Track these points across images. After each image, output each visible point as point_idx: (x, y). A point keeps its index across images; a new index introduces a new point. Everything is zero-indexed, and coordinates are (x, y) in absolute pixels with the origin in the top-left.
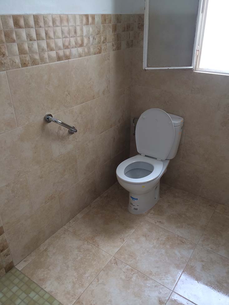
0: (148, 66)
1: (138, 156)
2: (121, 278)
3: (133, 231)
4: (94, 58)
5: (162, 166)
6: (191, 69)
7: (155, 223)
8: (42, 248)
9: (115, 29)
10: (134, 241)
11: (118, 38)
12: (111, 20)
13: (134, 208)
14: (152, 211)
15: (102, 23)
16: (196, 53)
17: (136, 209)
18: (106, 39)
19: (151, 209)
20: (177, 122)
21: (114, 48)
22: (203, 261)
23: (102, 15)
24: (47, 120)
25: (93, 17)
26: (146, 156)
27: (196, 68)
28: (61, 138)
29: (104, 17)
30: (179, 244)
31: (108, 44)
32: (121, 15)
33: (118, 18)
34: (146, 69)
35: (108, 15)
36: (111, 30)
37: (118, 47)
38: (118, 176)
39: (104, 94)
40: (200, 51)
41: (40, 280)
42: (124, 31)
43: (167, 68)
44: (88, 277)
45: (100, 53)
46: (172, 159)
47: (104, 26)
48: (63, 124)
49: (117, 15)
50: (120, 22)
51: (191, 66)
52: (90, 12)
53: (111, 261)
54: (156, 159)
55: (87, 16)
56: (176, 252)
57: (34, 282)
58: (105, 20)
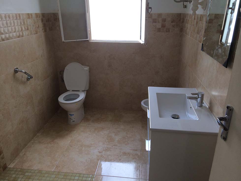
0: (65, 40)
1: (68, 92)
2: (77, 151)
3: (75, 132)
4: (34, 36)
5: (84, 94)
6: (88, 40)
7: (87, 125)
8: (21, 154)
9: (42, 20)
10: (78, 135)
11: (44, 25)
12: (40, 16)
13: (73, 121)
14: (83, 121)
15: (36, 18)
16: (88, 32)
17: (74, 121)
18: (39, 26)
19: (82, 120)
20: (87, 68)
21: (44, 31)
22: (114, 133)
23: (36, 14)
24: (16, 71)
25: (31, 14)
26: (72, 91)
27: (90, 40)
28: (24, 83)
29: (37, 15)
30: (101, 130)
31: (40, 29)
32: (44, 13)
33: (43, 15)
34: (64, 41)
35: (38, 13)
36: (41, 22)
37: (45, 31)
38: (59, 101)
39: (42, 57)
40: (90, 31)
41: (29, 167)
42: (47, 22)
43: (76, 40)
44: (58, 156)
45: (37, 34)
46: (88, 90)
47: (37, 19)
48: (25, 73)
49: (42, 13)
50: (44, 17)
51: (88, 39)
52: (29, 12)
53: (68, 147)
54: (79, 91)
55: (28, 14)
56: (101, 133)
57: (25, 169)
58: (37, 16)
